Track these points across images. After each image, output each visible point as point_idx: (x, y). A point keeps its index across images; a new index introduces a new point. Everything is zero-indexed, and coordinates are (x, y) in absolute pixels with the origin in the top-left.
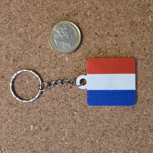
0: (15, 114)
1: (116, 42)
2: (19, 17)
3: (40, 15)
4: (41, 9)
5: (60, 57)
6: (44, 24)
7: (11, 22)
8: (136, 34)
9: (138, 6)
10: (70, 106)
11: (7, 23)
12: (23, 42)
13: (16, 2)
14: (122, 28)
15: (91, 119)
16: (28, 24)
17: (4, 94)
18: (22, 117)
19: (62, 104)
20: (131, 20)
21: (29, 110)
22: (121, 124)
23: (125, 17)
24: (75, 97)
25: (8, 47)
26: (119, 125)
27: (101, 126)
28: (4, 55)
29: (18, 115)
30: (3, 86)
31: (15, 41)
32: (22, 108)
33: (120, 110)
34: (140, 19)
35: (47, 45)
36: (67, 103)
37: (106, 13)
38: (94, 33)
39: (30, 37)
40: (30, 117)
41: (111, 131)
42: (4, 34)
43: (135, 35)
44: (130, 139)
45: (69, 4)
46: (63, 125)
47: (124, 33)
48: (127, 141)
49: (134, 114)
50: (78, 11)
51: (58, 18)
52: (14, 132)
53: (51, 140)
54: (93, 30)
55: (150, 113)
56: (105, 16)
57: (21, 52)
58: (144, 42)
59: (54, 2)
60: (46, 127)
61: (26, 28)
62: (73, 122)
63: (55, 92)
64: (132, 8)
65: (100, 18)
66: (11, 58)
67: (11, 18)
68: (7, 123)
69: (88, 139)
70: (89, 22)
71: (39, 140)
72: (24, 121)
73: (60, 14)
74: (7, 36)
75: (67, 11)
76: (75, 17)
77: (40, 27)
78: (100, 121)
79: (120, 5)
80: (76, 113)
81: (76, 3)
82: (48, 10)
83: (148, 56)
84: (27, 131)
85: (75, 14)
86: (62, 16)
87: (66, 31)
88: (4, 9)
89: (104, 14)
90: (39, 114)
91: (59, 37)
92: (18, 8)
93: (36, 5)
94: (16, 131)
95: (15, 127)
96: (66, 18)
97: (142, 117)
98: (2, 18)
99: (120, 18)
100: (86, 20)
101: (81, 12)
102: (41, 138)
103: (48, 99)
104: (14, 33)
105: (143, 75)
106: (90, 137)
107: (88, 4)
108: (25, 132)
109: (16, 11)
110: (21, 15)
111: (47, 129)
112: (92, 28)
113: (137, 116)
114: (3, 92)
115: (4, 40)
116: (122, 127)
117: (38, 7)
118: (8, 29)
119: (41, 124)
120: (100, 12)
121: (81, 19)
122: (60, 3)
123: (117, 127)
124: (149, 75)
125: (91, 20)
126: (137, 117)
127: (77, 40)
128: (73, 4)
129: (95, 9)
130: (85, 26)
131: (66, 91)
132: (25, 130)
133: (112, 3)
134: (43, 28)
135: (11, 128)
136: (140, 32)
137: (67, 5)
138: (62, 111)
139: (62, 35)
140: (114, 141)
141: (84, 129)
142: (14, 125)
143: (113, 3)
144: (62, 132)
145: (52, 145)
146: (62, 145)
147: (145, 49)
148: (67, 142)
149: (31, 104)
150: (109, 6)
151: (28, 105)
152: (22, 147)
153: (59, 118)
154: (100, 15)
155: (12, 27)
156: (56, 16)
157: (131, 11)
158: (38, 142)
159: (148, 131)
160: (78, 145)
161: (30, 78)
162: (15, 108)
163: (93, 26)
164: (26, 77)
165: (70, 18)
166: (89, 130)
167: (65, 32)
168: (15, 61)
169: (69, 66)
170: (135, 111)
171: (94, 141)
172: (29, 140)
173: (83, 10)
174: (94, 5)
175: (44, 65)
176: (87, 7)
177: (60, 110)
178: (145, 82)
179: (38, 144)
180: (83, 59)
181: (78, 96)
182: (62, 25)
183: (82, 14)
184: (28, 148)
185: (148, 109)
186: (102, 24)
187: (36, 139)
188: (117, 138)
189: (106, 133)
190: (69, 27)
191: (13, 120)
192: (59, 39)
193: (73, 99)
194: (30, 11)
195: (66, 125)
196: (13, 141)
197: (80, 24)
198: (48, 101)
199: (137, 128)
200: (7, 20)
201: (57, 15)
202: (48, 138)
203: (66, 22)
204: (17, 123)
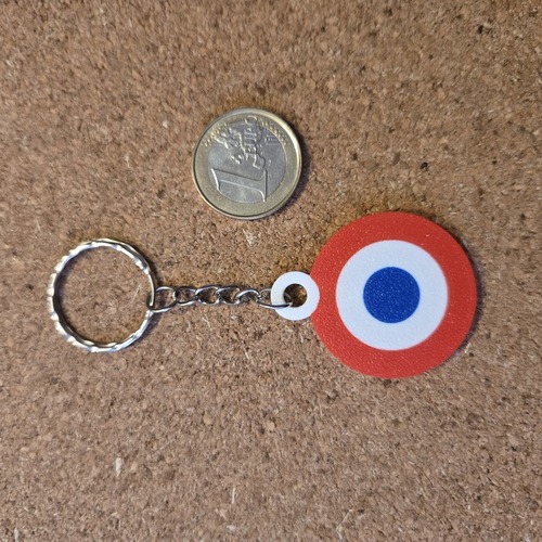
0: (65, 417)
1: (424, 188)
2: (97, 88)
3: (168, 85)
4: (171, 62)
5: (228, 229)
6: (179, 117)
7: (68, 104)
8: (495, 163)
9: (504, 65)
10: (252, 401)
11: (54, 107)
12: (106, 174)
13: (89, 36)
14: (444, 140)
15: (323, 450)
16: (124, 112)
17: (31, 344)
18: (86, 429)
19: (226, 392)
20: (477, 115)
21: (112, 404)
22: (428, 474)
23: (457, 101)
24: (271, 372)
25: (52, 188)
26: (420, 476)
27: (356, 478)
28: (39, 212)
29: (72, 419)
30: (28, 316)
31: (78, 168)
32: (90, 397)
33: (424, 426)
34: (510, 110)
35: (184, 188)
36: (241, 389)
37: (393, 87)
38: (348, 154)
39: (131, 157)
40: (112, 431)
41: (389, 497)
42: (44, 142)
43: (491, 167)
44: (456, 529)
45: (269, 51)
46: (226, 466)
47: (451, 157)
48: (445, 536)
49: (474, 441)
50: (298, 74)
51: (228, 98)
52: (55, 478)
53: (182, 515)
54: (346, 142)
55: (530, 442)
56: (390, 96)
57: (96, 207)
58: (522, 193)
59: (218, 42)
60: (167, 468)
61: (116, 124)
62: (261, 456)
63: (204, 348)
64: (484, 73)
65: (372, 103)
66: (62, 224)
67: (71, 90)
68: (34, 445)
69: (309, 520)
70: (333, 116)
71: (140, 510)
72: (92, 442)
73: (234, 82)
74: (51, 148)
75: (260, 76)
76: (285, 96)
77: (165, 124)
78: (352, 458)
79: (441, 61)
80: (270, 426)
81: (290, 50)
82: (195, 67)
83: (532, 241)
84: (100, 476)
85: (287, 85)
86: (243, 91)
87: (253, 142)
88: (48, 57)
89: (385, 91)
90: (146, 423)
91: (227, 162)
92: (96, 57)
93: (155, 49)
94: (62, 474)
95: (60, 461)
96: (254, 99)
97: (503, 453)
98: (39, 89)
99: (441, 106)
100: (322, 108)
101: (307, 81)
102: (148, 505)
103: (178, 372)
104: (75, 142)
105: (513, 308)
106: (315, 510)
107: (331, 51)
108: (95, 478)
109: (88, 68)
110: (103, 81)
111: (170, 476)
112: (340, 137)
113: (483, 448)
114: (29, 337)
115: (41, 163)
116: (428, 487)
117: (162, 56)
118: (58, 126)
119: (149, 456)
120: (374, 83)
121: (307, 104)
122: (238, 46)
123: (413, 482)
124: (535, 307)
125: (339, 110)
126: (484, 453)
127: (287, 174)
128: (282, 49)
129: (357, 70)
130: (319, 128)
131: (243, 347)
132: (95, 472)
133: (416, 53)
134: (176, 130)
135: (48, 463)
136: (509, 157)
137: (261, 54)
138: (223, 415)
139: (236, 156)
140: (398, 532)
141: (296, 482)
142: (58, 452)
143: (420, 52)
144: (219, 489)
145: (182, 529)
146: (217, 535)
147: (523, 217)
148: (237, 525)
149: (119, 385)
150: (406, 62)
151: (110, 387)
152: (82, 530)
153: (213, 441)
154: (370, 92)
155: (70, 119)
156: (222, 88)
157: (479, 82)
158: (137, 518)
159: (519, 506)
160: (274, 536)
161: (123, 298)
162: (66, 396)
163: (345, 130)
164: (108, 291)
165: (267, 100)
166: (314, 486)
167: (247, 147)
168: (74, 236)
169: (255, 261)
170: (477, 432)
171: (331, 527)
172: (104, 509)
173: (314, 74)
174: (351, 58)
175: (172, 255)
176: (328, 64)
177: (216, 411)
178: (520, 331)
179: (136, 525)
180: (306, 241)
181: (281, 367)
182: (239, 120)
183: (308, 88)
184: (101, 534)
185: (525, 429)
186: (377, 121)
187: (130, 505)
188: (410, 522)
189: (373, 504)
190: (261, 129)
191: (54, 437)
192: (226, 168)
193: (263, 375)
194: (136, 68)
195: (234, 466)
196: (50, 507)
197: (302, 119)
198: (179, 380)
199: (482, 492)
200: (56, 97)
201: (225, 87)
202: (170, 505)
203: (255, 111)
204: (68, 447)
